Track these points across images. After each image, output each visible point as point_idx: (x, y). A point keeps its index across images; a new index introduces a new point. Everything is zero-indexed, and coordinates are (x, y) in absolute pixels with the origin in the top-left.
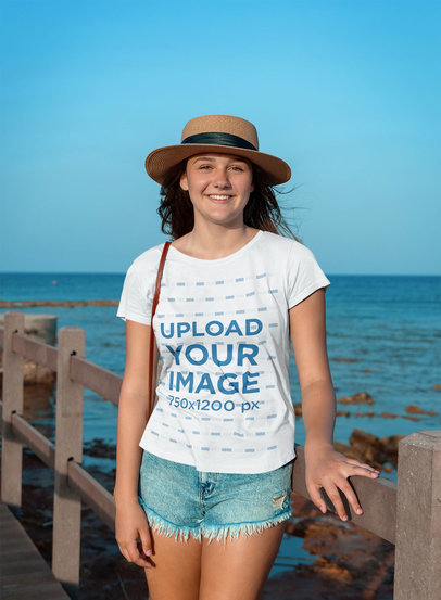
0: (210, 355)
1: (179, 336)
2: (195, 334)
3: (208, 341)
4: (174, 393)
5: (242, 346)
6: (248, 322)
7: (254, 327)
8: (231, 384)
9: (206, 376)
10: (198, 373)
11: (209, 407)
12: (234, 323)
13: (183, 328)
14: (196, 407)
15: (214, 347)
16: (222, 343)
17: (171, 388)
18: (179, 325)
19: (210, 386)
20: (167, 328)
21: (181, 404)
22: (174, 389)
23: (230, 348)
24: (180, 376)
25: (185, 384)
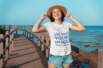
0: (62, 38)
2: (60, 35)
3: (61, 36)
4: (57, 44)
5: (65, 37)
6: (66, 33)
9: (62, 41)
12: (64, 33)
13: (58, 34)
17: (56, 43)
18: (57, 34)
20: (55, 34)
22: (57, 43)
23: (64, 37)
24: (57, 41)
25: (59, 42)
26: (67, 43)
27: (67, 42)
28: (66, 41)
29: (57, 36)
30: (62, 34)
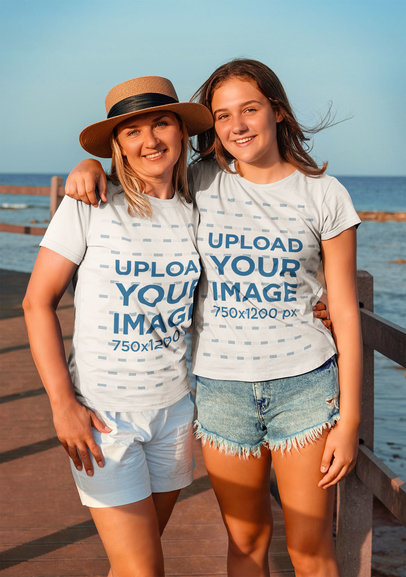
0: (257, 266)
1: (227, 247)
2: (243, 247)
3: (255, 254)
4: (220, 303)
5: (286, 261)
6: (290, 241)
7: (296, 246)
8: (275, 293)
9: (253, 286)
10: (245, 283)
11: (258, 315)
12: (278, 240)
13: (232, 239)
14: (246, 315)
15: (261, 260)
16: (268, 257)
17: (215, 299)
18: (228, 236)
19: (257, 296)
20: (216, 237)
21: (228, 313)
22: (219, 299)
23: (276, 261)
24: (224, 286)
25: (231, 293)
26: (286, 300)
27: (287, 292)
28: (282, 289)
29: (228, 252)
30: (262, 243)
